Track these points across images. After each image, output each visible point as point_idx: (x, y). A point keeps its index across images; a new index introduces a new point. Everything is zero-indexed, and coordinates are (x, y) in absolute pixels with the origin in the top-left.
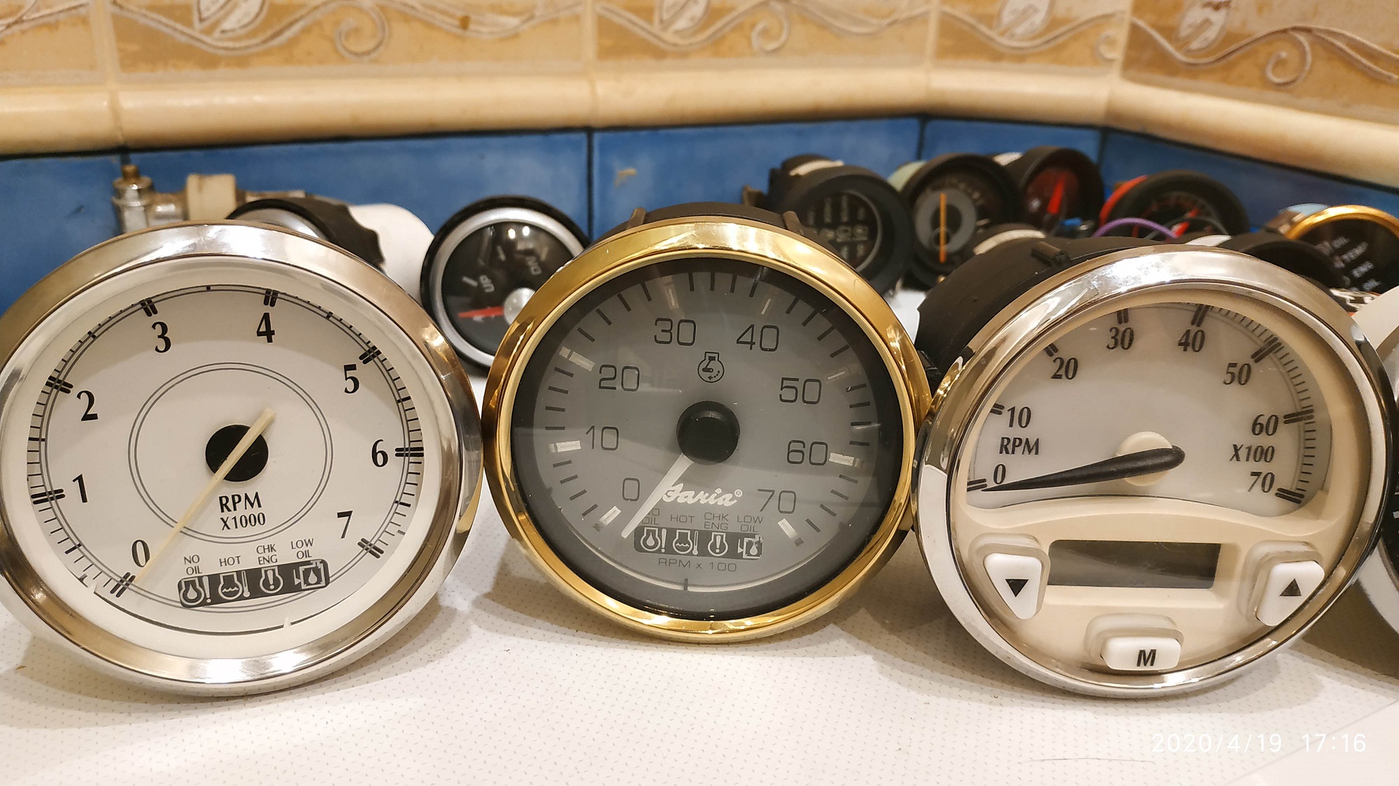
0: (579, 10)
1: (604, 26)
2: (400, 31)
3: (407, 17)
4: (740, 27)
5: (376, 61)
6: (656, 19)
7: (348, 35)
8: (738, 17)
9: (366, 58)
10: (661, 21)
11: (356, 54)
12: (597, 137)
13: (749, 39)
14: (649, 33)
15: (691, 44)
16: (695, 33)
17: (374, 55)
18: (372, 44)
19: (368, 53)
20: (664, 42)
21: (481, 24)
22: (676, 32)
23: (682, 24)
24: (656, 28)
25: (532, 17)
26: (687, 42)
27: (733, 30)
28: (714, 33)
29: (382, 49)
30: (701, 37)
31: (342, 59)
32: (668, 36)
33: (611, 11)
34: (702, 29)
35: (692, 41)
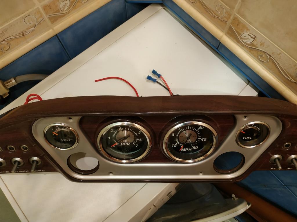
0: (44, 19)
1: (50, 18)
2: (12, 43)
3: (12, 39)
4: (79, 1)
5: (11, 49)
6: (60, 11)
7: (3, 49)
8: (77, 0)
9: (9, 50)
10: (61, 11)
11: (7, 50)
13: (81, 2)
14: (60, 14)
16: (69, 8)
17: (10, 49)
18: (9, 48)
19: (9, 49)
21: (26, 33)
23: (66, 9)
25: (35, 26)
27: (77, 3)
28: (73, 6)
29: (11, 47)
30: (71, 8)
31: (5, 52)
32: (64, 12)
33: (50, 15)
34: (70, 7)
35: (69, 10)
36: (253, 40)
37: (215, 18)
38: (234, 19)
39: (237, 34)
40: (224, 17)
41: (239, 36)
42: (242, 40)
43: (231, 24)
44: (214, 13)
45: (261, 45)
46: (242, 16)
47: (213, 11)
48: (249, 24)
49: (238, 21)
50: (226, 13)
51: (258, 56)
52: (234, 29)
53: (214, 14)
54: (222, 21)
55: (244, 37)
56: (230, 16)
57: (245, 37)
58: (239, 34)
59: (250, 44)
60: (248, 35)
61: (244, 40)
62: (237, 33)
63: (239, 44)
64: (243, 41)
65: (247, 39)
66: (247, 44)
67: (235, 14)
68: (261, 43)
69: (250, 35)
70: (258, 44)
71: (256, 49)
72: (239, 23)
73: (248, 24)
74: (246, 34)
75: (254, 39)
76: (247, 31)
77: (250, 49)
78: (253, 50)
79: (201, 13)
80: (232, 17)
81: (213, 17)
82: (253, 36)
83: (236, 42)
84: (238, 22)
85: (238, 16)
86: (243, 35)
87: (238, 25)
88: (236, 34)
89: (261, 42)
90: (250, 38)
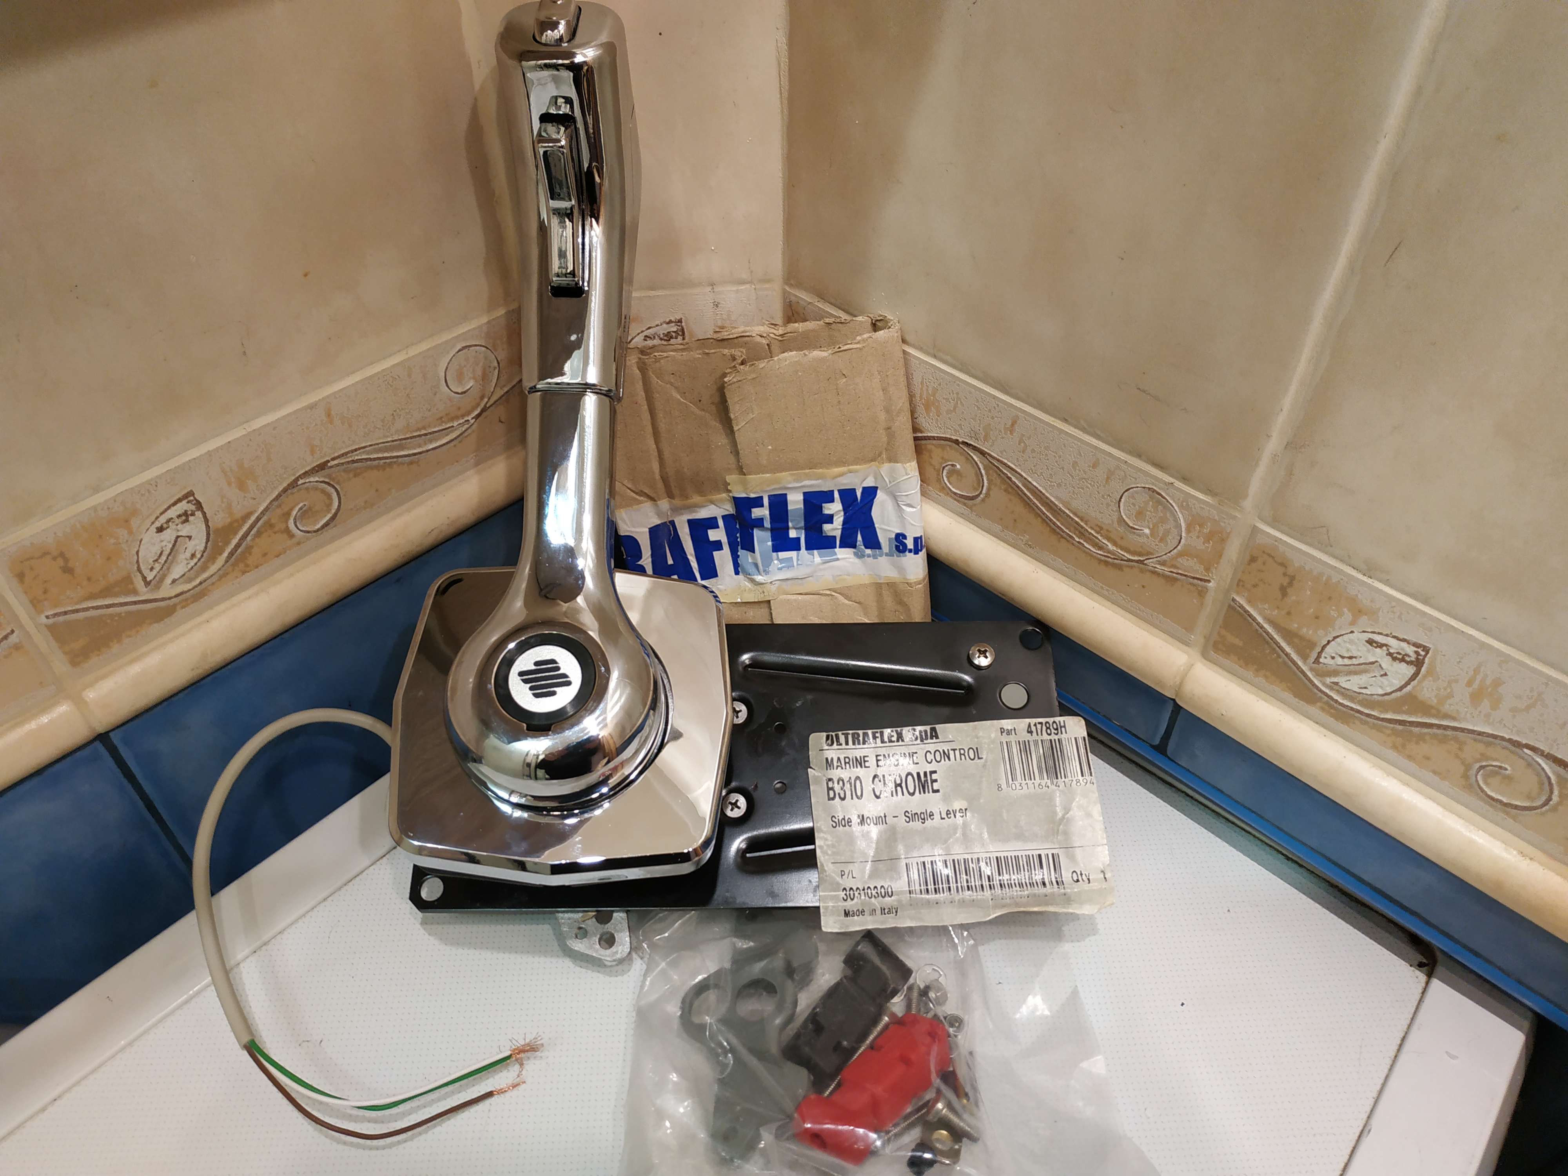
0: (13, 639)
1: (61, 633)
4: (269, 525)
6: (139, 583)
8: (258, 519)
10: (147, 583)
12: (115, 738)
13: (287, 531)
14: (135, 603)
15: (201, 583)
16: (204, 569)
20: (163, 599)
22: (174, 581)
24: (144, 594)
26: (198, 581)
27: (259, 534)
28: (231, 554)
30: (213, 569)
32: (167, 590)
33: (65, 613)
34: (213, 559)
35: (205, 575)
36: (1410, 670)
37: (1119, 568)
38: (1253, 559)
39: (1288, 649)
40: (1181, 554)
41: (1305, 658)
42: (1328, 680)
43: (1238, 593)
44: (1109, 539)
45: (1476, 697)
46: (1301, 534)
47: (1100, 529)
48: (1365, 579)
49: (1282, 564)
50: (1188, 531)
51: (1465, 776)
52: (1260, 619)
53: (1111, 547)
54: (1171, 580)
55: (1339, 661)
56: (1223, 540)
57: (1347, 662)
58: (1305, 646)
59: (1397, 699)
60: (1370, 642)
61: (1343, 681)
62: (1289, 643)
63: (1314, 710)
64: (1337, 684)
65: (1365, 671)
66: (1369, 702)
67: (1255, 530)
68: (1476, 685)
69: (1381, 646)
70: (1450, 696)
71: (1446, 728)
72: (1292, 578)
73: (1360, 576)
74: (1351, 642)
75: (1418, 663)
76: (1353, 623)
77: (1395, 733)
78: (1421, 738)
79: (1028, 548)
80: (1233, 551)
81: (1107, 563)
82: (1410, 650)
83: (1288, 696)
84: (1285, 574)
85: (1277, 539)
86: (1328, 649)
87: (1284, 591)
88: (1283, 644)
89: (1469, 683)
90: (1386, 663)
